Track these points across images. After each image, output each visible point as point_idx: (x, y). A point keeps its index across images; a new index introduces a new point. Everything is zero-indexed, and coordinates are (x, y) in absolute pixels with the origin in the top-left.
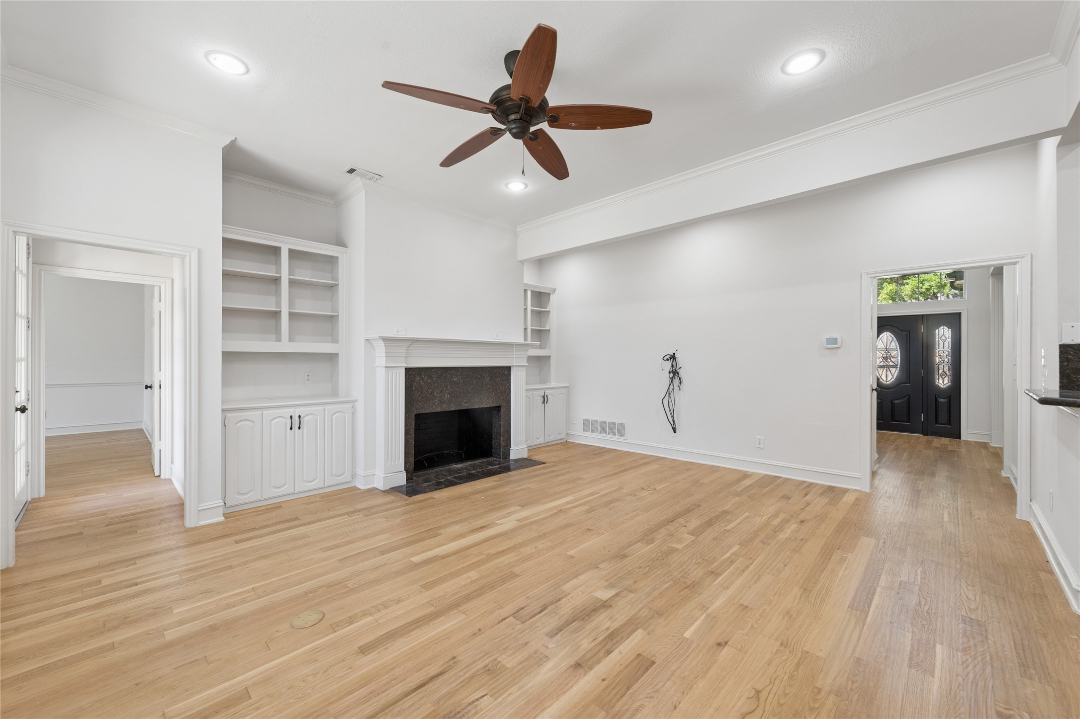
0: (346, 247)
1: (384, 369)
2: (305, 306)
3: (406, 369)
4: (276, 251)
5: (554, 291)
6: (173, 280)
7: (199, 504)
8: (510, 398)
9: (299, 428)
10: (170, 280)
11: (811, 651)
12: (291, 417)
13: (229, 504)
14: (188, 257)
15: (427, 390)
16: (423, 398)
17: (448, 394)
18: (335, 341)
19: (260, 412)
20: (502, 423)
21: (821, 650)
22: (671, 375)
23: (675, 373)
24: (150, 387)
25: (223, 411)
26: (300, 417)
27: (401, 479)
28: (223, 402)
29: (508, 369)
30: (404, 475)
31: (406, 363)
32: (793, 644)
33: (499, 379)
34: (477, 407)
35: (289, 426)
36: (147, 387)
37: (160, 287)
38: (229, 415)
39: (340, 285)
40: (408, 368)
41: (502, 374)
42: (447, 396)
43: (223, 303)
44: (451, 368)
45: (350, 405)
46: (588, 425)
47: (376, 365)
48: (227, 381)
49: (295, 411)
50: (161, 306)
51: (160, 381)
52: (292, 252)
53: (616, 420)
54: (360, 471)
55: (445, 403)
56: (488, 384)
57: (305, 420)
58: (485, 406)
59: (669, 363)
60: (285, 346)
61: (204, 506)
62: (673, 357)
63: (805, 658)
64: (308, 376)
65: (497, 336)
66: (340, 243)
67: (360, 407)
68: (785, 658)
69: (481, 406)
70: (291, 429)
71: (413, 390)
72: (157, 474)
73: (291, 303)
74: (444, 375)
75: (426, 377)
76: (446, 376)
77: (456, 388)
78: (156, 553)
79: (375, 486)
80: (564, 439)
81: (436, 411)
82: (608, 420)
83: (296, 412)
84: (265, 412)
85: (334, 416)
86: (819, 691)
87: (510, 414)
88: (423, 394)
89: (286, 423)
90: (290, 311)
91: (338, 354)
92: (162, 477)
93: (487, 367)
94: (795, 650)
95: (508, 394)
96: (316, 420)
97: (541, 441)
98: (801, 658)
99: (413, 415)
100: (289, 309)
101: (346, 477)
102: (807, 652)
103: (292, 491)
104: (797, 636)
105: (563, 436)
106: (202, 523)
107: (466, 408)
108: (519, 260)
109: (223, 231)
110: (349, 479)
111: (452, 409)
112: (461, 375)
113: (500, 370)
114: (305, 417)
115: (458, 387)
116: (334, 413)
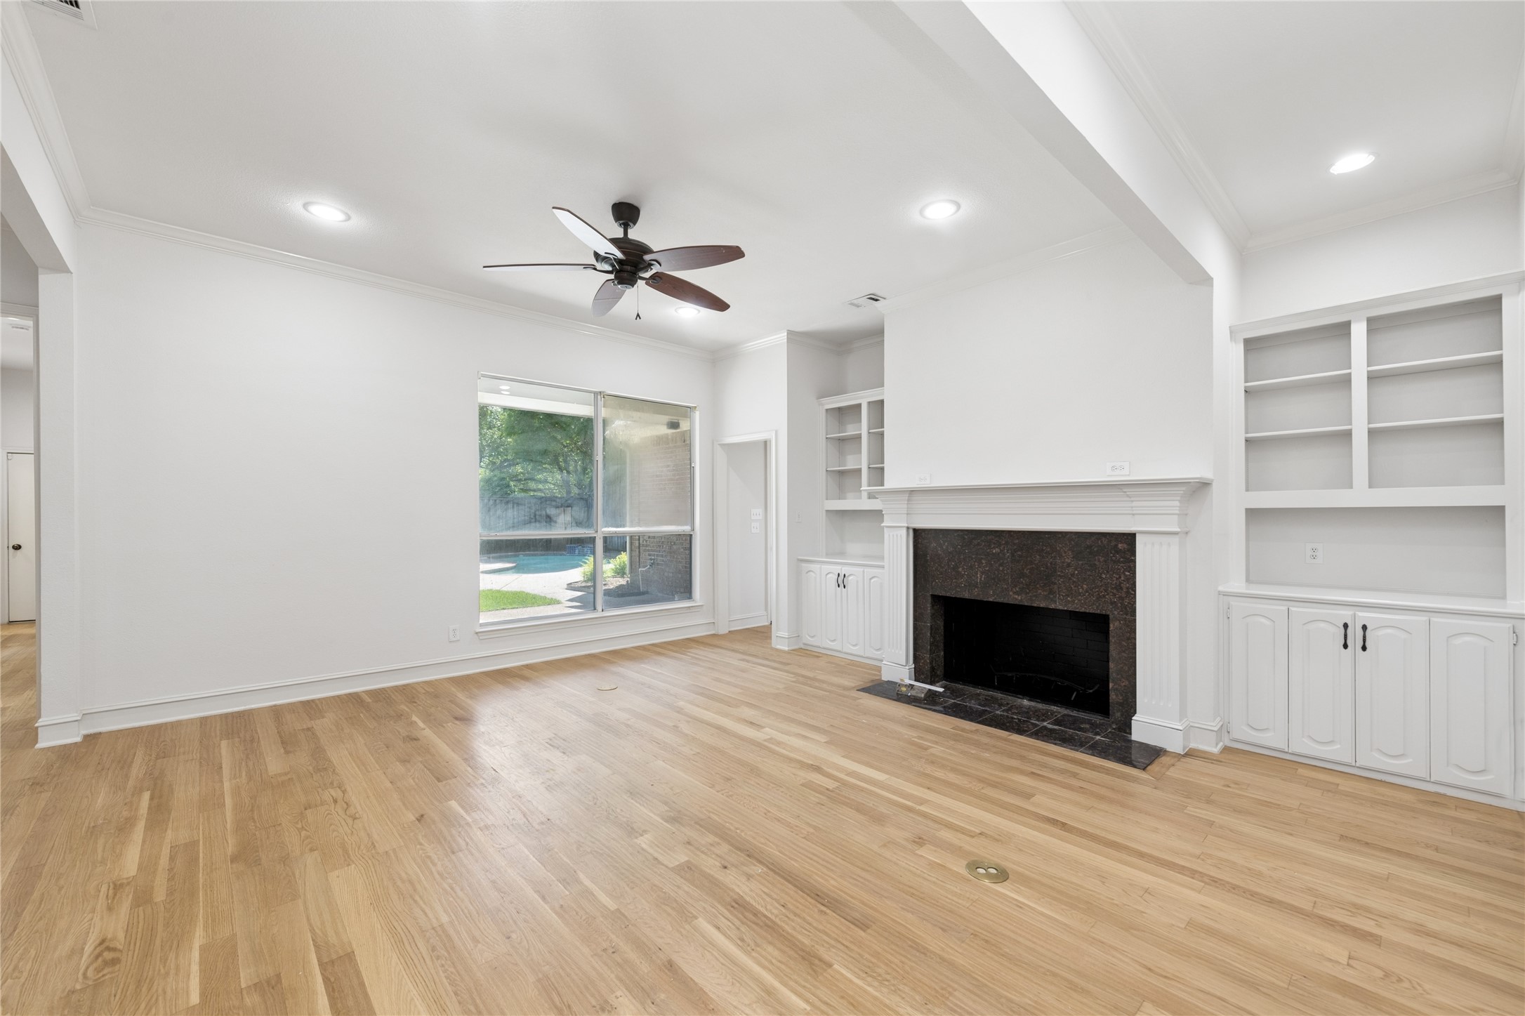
3: (914, 530)
7: (777, 631)
8: (1135, 602)
9: (844, 587)
11: (346, 868)
13: (804, 641)
15: (948, 562)
16: (941, 573)
17: (982, 573)
20: (1113, 652)
21: (338, 877)
29: (1130, 538)
31: (912, 521)
32: (370, 862)
33: (1102, 559)
34: (1042, 606)
35: (837, 583)
38: (802, 564)
40: (917, 530)
41: (1115, 550)
42: (981, 577)
49: (842, 569)
55: (977, 587)
56: (1069, 565)
57: (848, 581)
63: (345, 860)
65: (1114, 468)
68: (362, 847)
69: (1053, 606)
70: (839, 586)
71: (928, 560)
74: (975, 542)
75: (946, 544)
76: (978, 544)
77: (997, 565)
81: (961, 596)
85: (872, 582)
86: (312, 850)
87: (1135, 637)
88: (942, 568)
89: (835, 580)
93: (1069, 533)
94: (361, 858)
95: (1128, 592)
96: (858, 582)
98: (349, 857)
99: (928, 598)
100: (869, 465)
102: (349, 865)
104: (373, 869)
107: (1017, 603)
111: (991, 600)
112: (1007, 543)
113: (1105, 541)
114: (849, 576)
115: (1001, 565)
116: (873, 578)
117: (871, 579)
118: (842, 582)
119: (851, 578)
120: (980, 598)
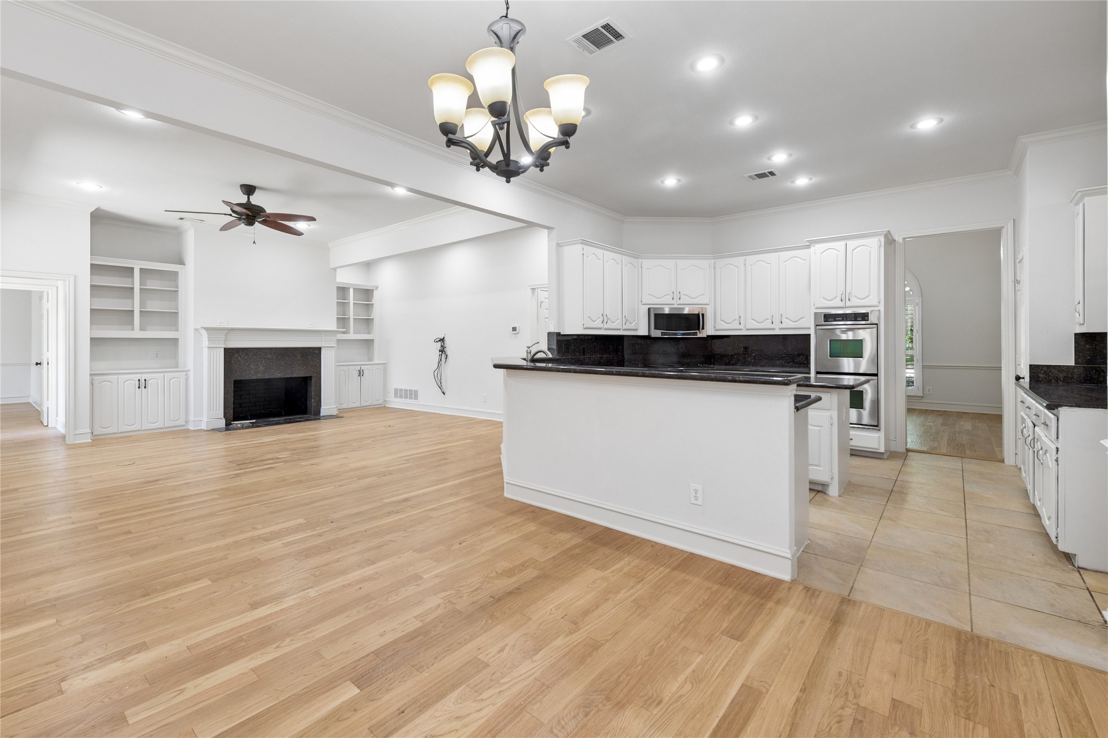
0: (184, 265)
1: (207, 349)
2: (154, 306)
3: (225, 349)
4: (132, 269)
5: (377, 288)
6: (57, 287)
7: (75, 430)
8: (321, 370)
9: (145, 387)
10: (56, 287)
12: (139, 380)
13: (95, 433)
14: (68, 281)
15: (244, 363)
16: (240, 369)
18: (177, 330)
19: (117, 376)
20: (313, 388)
22: (441, 353)
23: (442, 351)
24: (40, 364)
25: (91, 375)
26: (145, 380)
27: (222, 423)
28: (91, 371)
29: (319, 349)
30: (224, 421)
31: (224, 344)
33: (310, 357)
34: (289, 377)
35: (137, 386)
36: (37, 364)
37: (48, 292)
38: (95, 377)
39: (179, 291)
40: (227, 349)
41: (313, 354)
42: (262, 368)
43: (91, 306)
44: (265, 348)
45: (184, 373)
46: (399, 393)
47: (203, 346)
48: (93, 357)
49: (142, 377)
50: (49, 305)
51: (48, 359)
52: (142, 270)
53: (413, 388)
54: (191, 418)
55: (260, 373)
56: (299, 360)
57: (149, 383)
58: (296, 376)
59: (439, 344)
60: (137, 334)
61: (78, 432)
62: (442, 340)
64: (157, 354)
65: (310, 325)
66: (181, 262)
67: (191, 374)
69: (293, 376)
70: (139, 388)
71: (232, 364)
72: (45, 424)
73: (142, 304)
74: (260, 353)
75: (243, 355)
77: (269, 363)
78: (49, 451)
79: (202, 428)
80: (382, 404)
81: (252, 378)
82: (408, 388)
83: (144, 377)
84: (120, 376)
85: (171, 381)
87: (321, 383)
88: (241, 366)
89: (135, 384)
90: (141, 310)
91: (178, 339)
92: (50, 426)
93: (298, 348)
95: (319, 368)
96: (158, 382)
97: (357, 405)
99: (233, 381)
100: (140, 308)
101: (181, 422)
103: (140, 428)
105: (381, 402)
106: (76, 442)
108: (331, 267)
109: (91, 260)
110: (184, 423)
112: (274, 353)
113: (311, 350)
114: (149, 380)
115: (271, 362)
116: (172, 379)
117: (170, 380)
118: (142, 385)
119: (150, 381)
120: (262, 378)
